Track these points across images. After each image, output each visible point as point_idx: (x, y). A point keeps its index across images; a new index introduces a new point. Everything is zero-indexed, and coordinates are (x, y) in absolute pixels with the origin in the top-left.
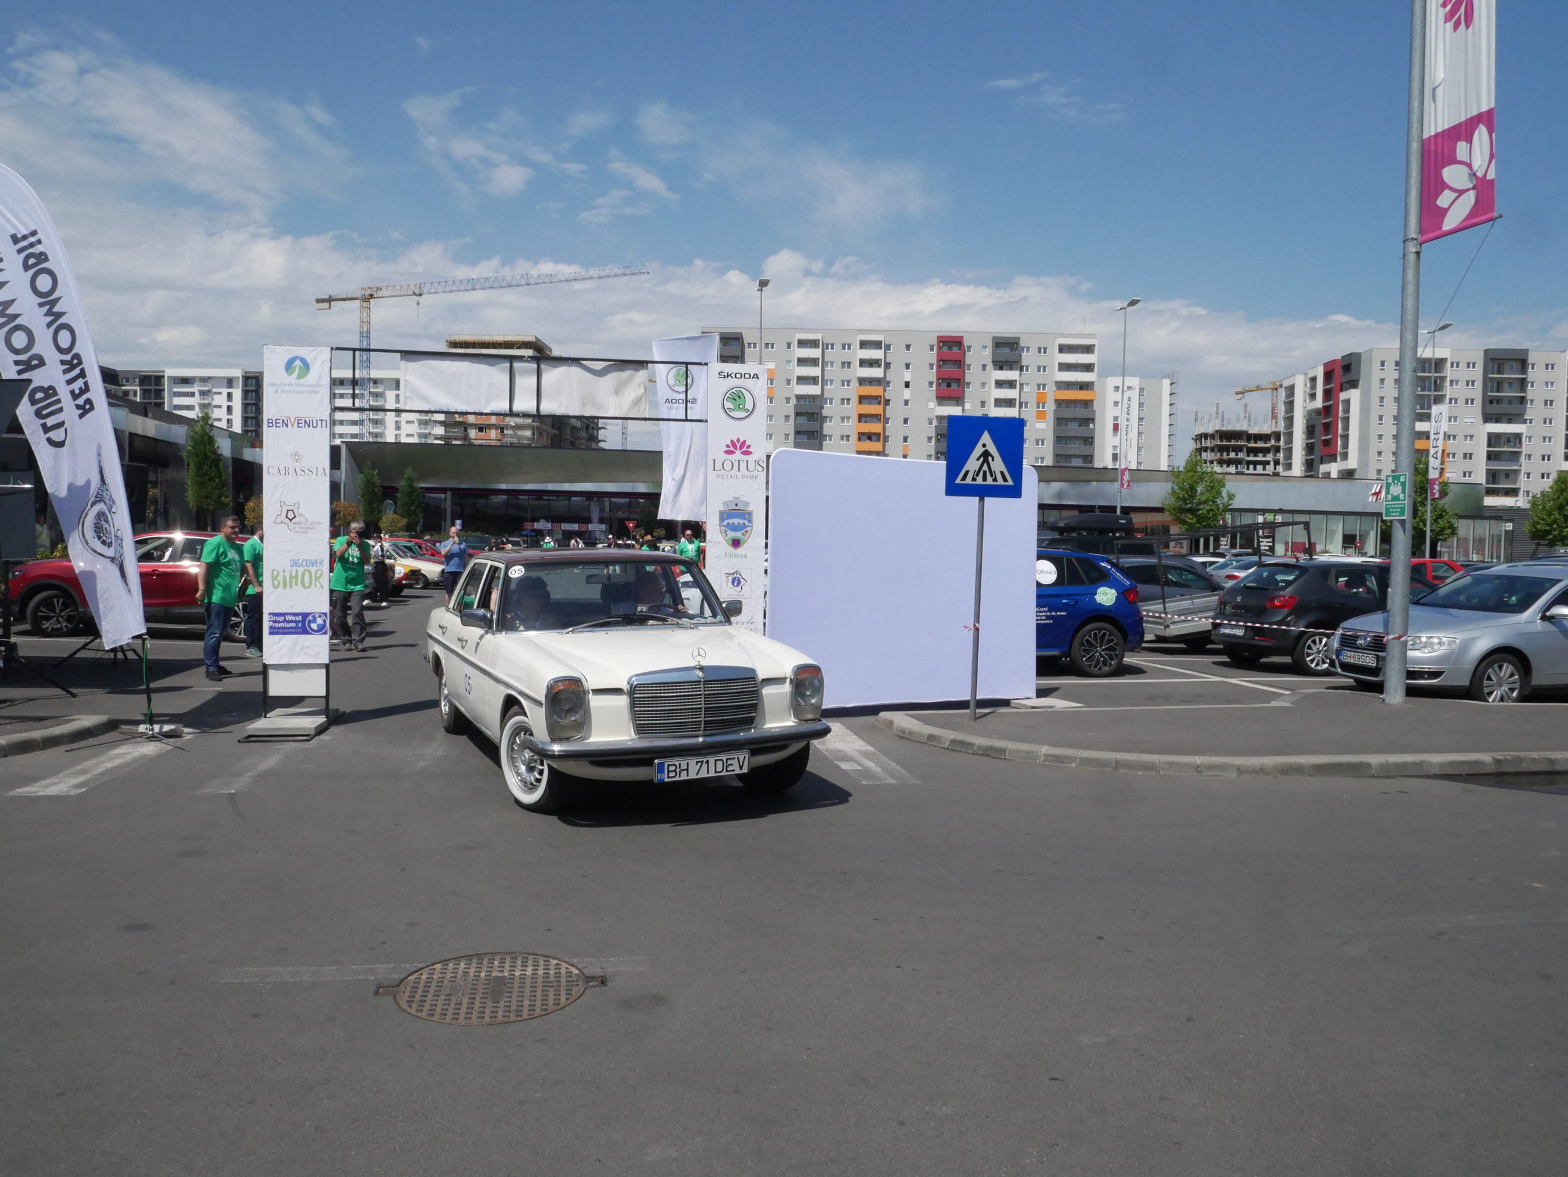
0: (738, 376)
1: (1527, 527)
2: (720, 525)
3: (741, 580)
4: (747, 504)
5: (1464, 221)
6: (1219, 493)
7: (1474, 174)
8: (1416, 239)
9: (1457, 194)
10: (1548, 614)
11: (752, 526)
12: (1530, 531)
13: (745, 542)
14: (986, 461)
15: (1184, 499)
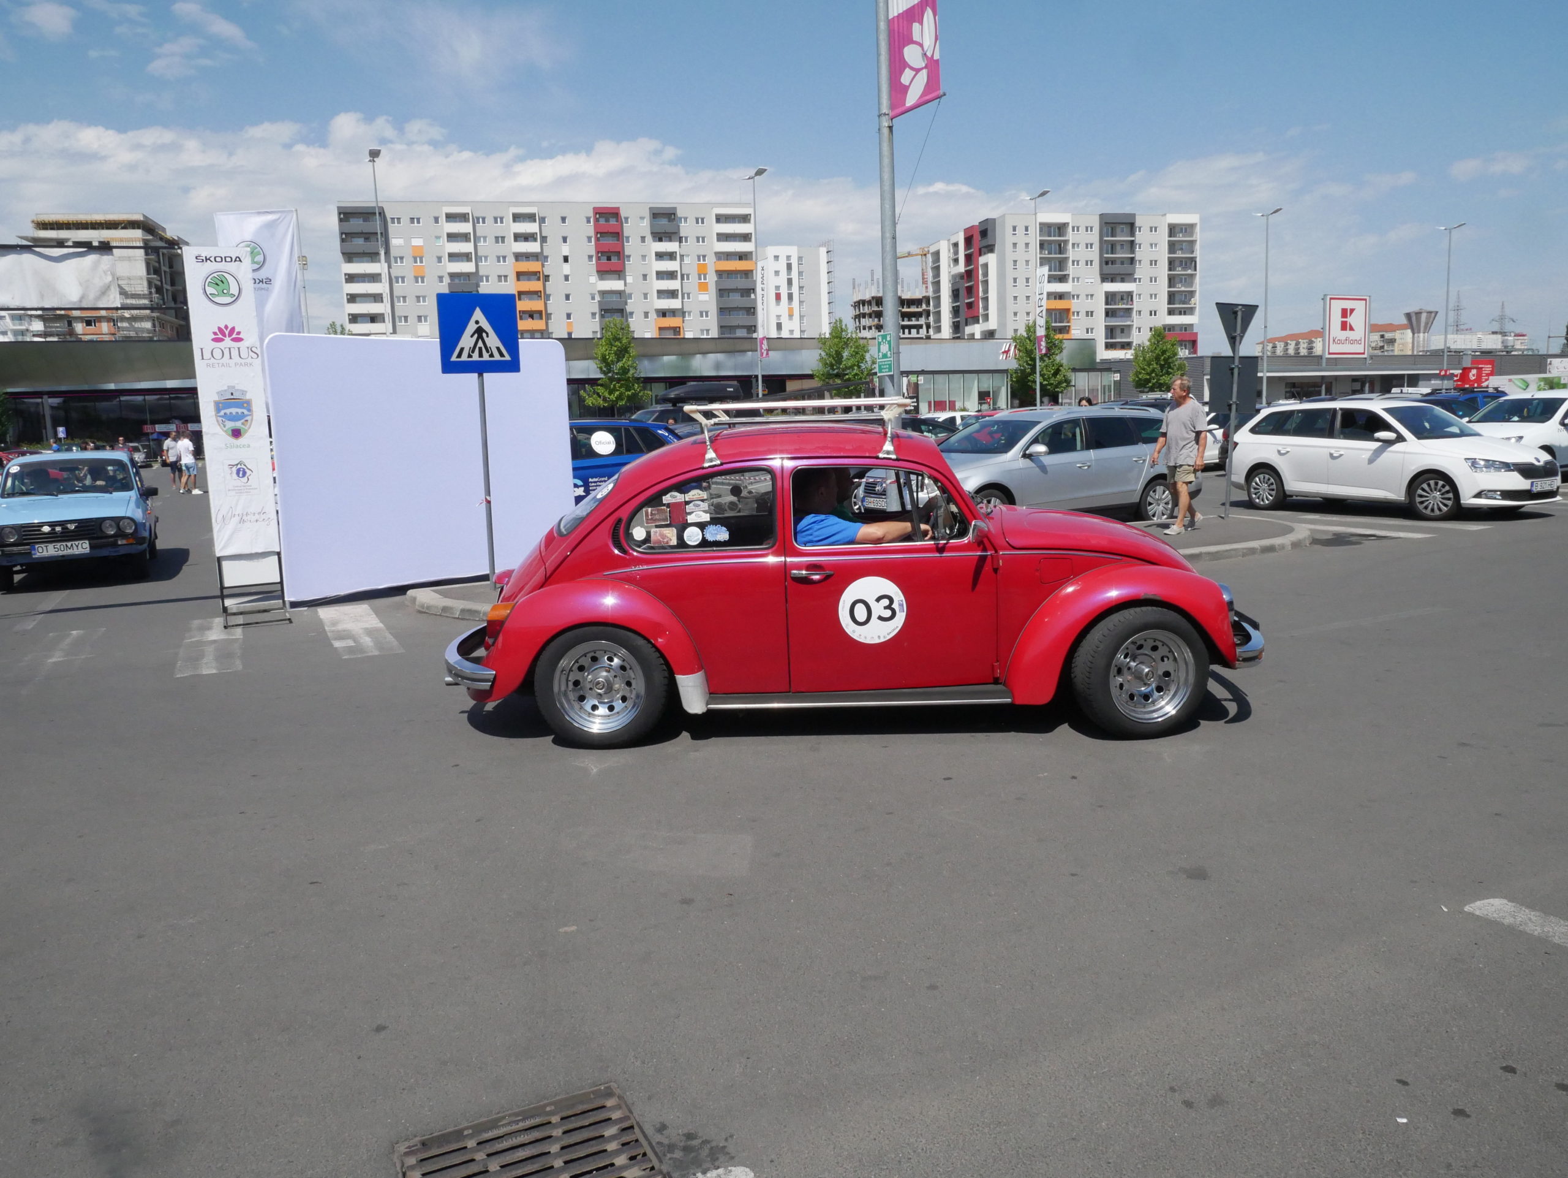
0: (218, 259)
1: (1131, 378)
2: (217, 416)
3: (247, 470)
4: (244, 392)
5: (921, 96)
6: (863, 358)
7: (925, 54)
8: (888, 114)
9: (914, 73)
10: (1027, 452)
11: (251, 415)
12: (1134, 380)
13: (246, 431)
14: (480, 337)
15: (832, 365)
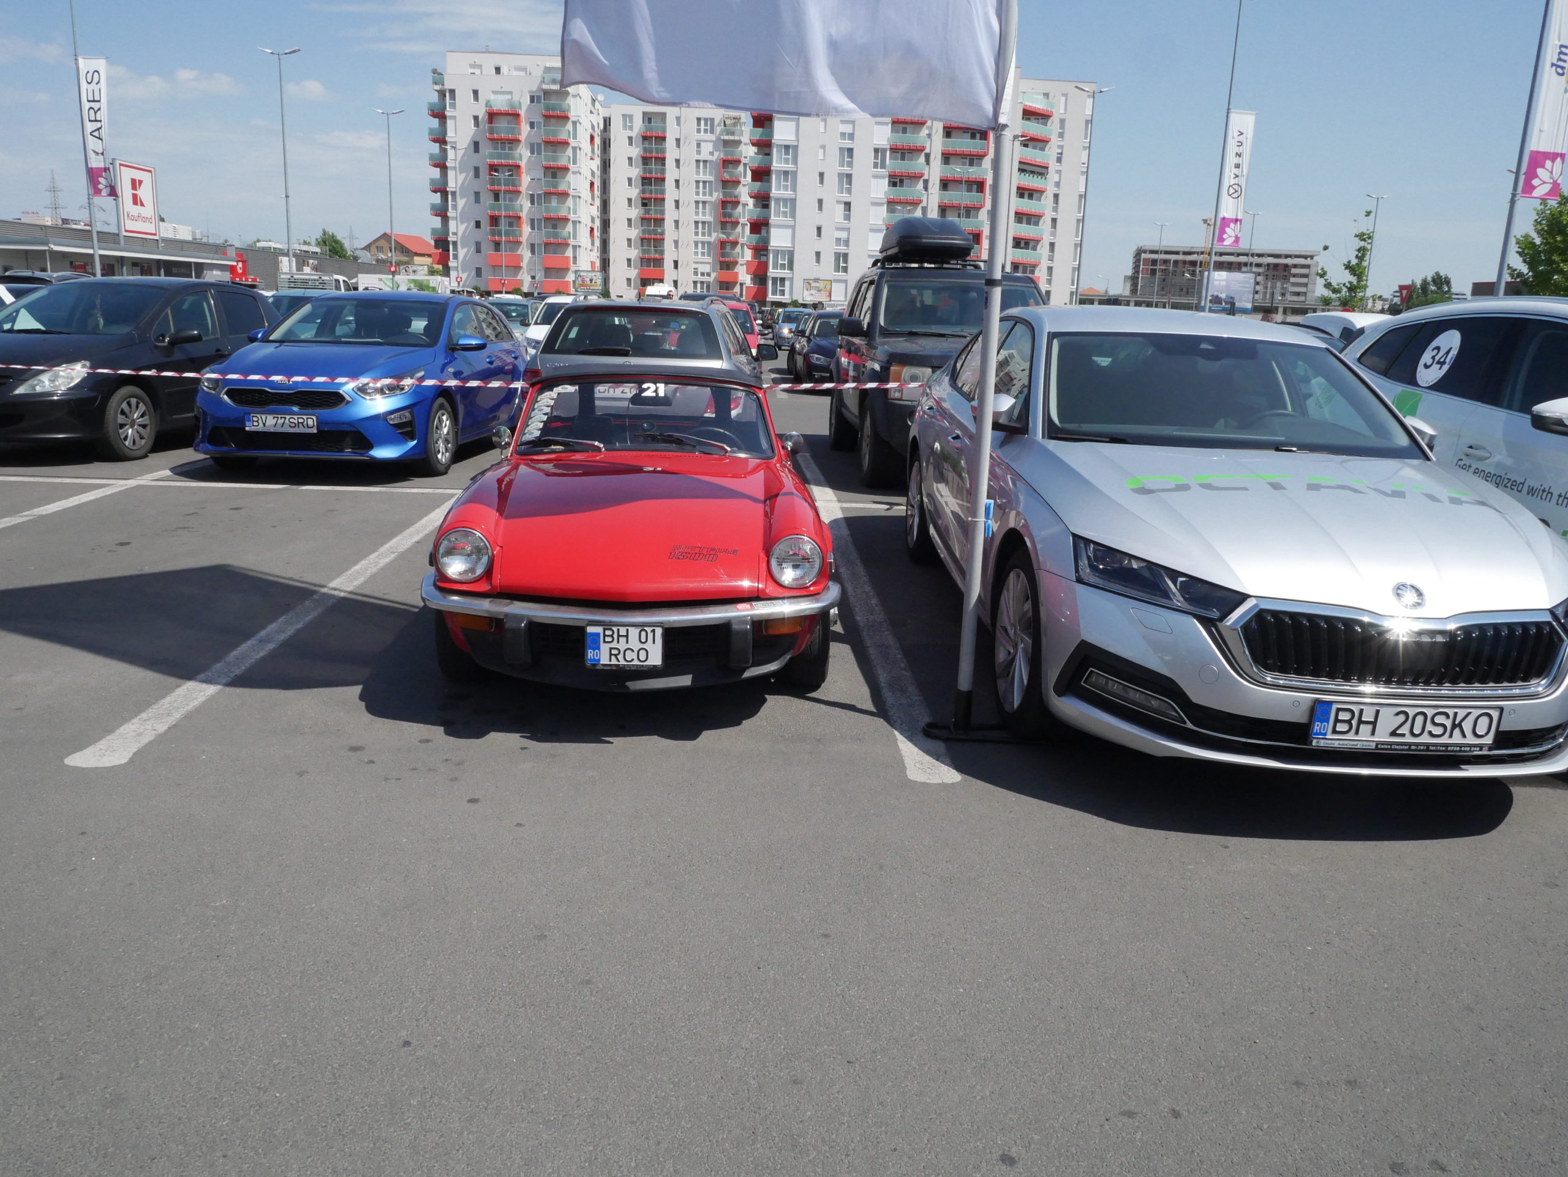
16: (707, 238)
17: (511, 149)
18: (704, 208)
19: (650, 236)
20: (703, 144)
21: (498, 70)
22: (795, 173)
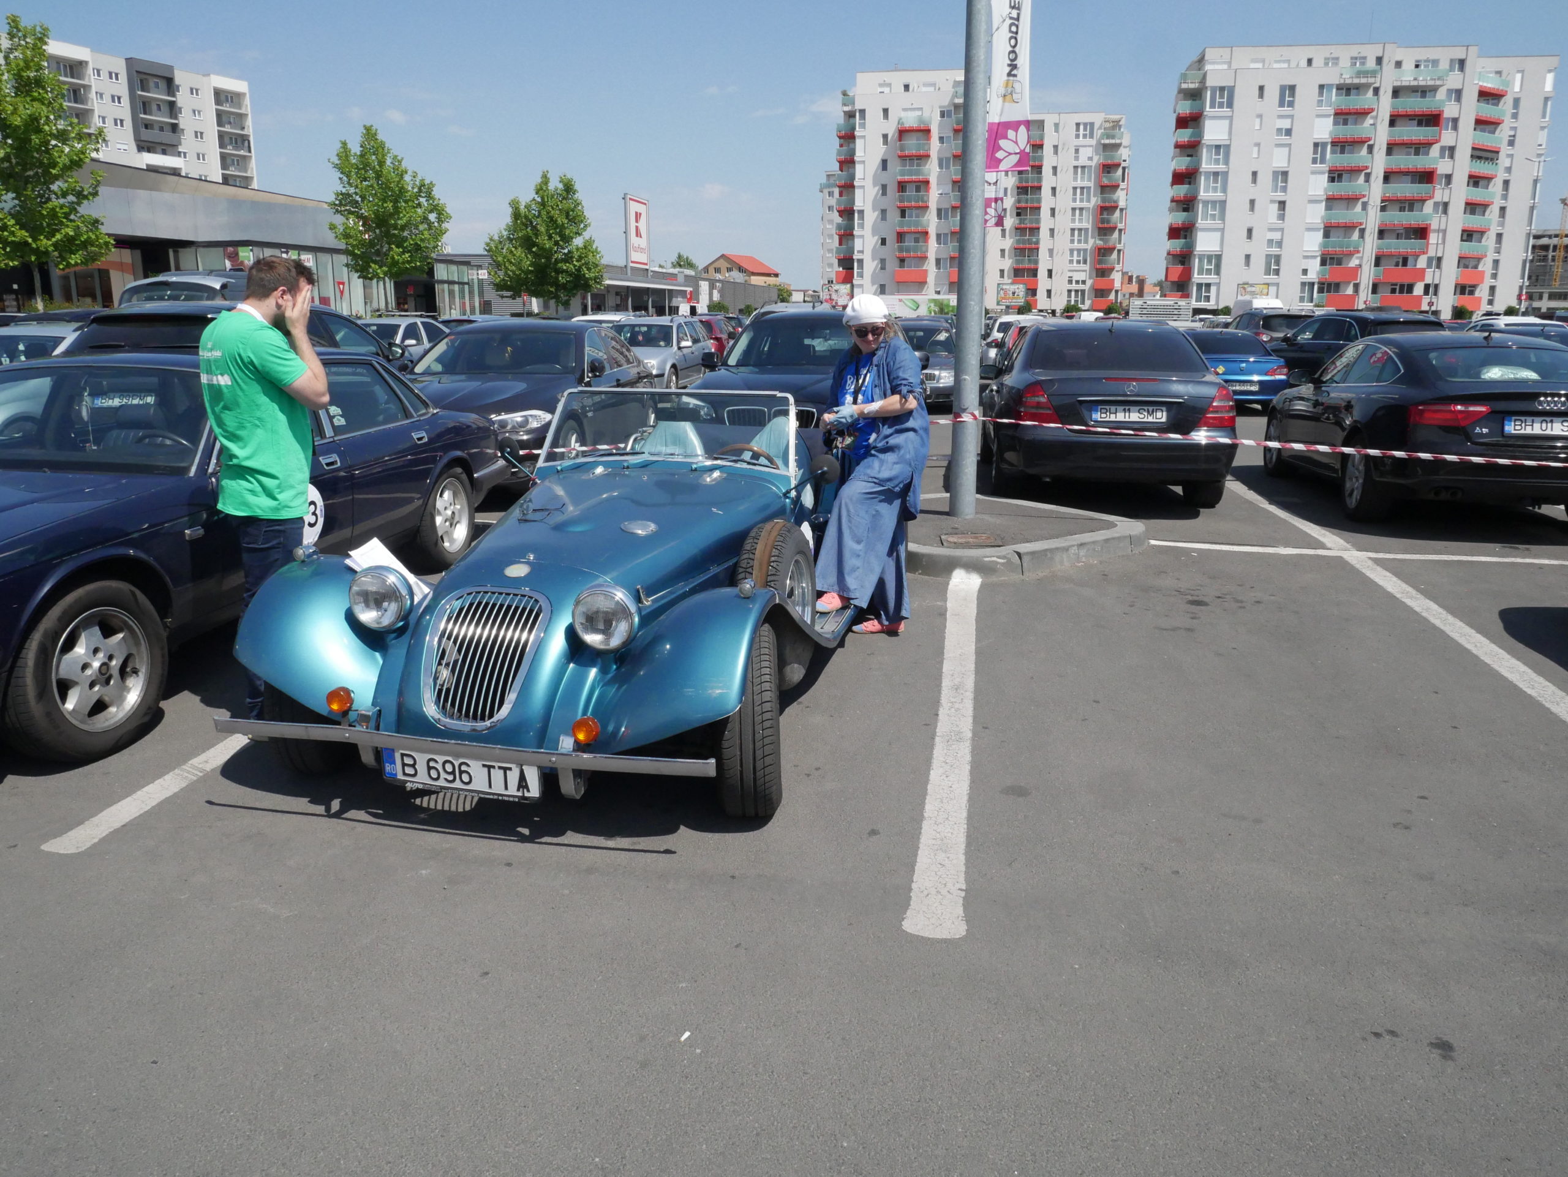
16: (1083, 246)
17: (918, 165)
18: (1081, 214)
19: (1024, 246)
20: (1081, 150)
21: (907, 87)
22: (1226, 174)
